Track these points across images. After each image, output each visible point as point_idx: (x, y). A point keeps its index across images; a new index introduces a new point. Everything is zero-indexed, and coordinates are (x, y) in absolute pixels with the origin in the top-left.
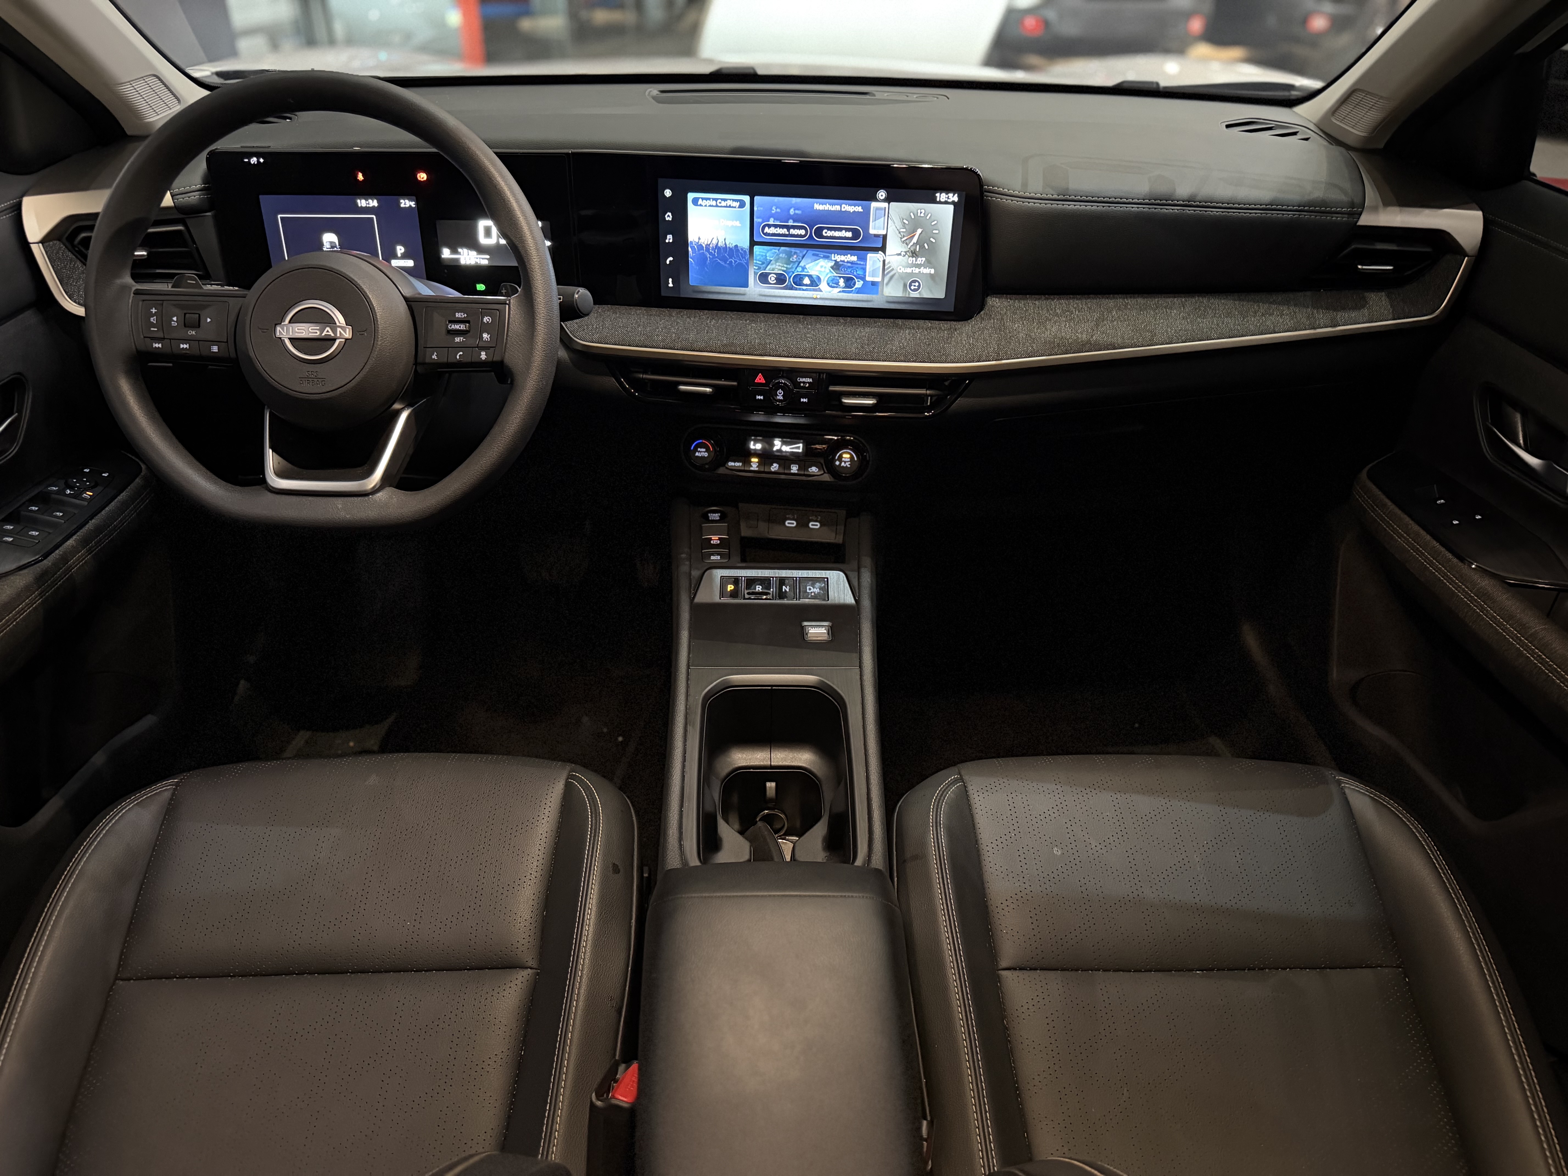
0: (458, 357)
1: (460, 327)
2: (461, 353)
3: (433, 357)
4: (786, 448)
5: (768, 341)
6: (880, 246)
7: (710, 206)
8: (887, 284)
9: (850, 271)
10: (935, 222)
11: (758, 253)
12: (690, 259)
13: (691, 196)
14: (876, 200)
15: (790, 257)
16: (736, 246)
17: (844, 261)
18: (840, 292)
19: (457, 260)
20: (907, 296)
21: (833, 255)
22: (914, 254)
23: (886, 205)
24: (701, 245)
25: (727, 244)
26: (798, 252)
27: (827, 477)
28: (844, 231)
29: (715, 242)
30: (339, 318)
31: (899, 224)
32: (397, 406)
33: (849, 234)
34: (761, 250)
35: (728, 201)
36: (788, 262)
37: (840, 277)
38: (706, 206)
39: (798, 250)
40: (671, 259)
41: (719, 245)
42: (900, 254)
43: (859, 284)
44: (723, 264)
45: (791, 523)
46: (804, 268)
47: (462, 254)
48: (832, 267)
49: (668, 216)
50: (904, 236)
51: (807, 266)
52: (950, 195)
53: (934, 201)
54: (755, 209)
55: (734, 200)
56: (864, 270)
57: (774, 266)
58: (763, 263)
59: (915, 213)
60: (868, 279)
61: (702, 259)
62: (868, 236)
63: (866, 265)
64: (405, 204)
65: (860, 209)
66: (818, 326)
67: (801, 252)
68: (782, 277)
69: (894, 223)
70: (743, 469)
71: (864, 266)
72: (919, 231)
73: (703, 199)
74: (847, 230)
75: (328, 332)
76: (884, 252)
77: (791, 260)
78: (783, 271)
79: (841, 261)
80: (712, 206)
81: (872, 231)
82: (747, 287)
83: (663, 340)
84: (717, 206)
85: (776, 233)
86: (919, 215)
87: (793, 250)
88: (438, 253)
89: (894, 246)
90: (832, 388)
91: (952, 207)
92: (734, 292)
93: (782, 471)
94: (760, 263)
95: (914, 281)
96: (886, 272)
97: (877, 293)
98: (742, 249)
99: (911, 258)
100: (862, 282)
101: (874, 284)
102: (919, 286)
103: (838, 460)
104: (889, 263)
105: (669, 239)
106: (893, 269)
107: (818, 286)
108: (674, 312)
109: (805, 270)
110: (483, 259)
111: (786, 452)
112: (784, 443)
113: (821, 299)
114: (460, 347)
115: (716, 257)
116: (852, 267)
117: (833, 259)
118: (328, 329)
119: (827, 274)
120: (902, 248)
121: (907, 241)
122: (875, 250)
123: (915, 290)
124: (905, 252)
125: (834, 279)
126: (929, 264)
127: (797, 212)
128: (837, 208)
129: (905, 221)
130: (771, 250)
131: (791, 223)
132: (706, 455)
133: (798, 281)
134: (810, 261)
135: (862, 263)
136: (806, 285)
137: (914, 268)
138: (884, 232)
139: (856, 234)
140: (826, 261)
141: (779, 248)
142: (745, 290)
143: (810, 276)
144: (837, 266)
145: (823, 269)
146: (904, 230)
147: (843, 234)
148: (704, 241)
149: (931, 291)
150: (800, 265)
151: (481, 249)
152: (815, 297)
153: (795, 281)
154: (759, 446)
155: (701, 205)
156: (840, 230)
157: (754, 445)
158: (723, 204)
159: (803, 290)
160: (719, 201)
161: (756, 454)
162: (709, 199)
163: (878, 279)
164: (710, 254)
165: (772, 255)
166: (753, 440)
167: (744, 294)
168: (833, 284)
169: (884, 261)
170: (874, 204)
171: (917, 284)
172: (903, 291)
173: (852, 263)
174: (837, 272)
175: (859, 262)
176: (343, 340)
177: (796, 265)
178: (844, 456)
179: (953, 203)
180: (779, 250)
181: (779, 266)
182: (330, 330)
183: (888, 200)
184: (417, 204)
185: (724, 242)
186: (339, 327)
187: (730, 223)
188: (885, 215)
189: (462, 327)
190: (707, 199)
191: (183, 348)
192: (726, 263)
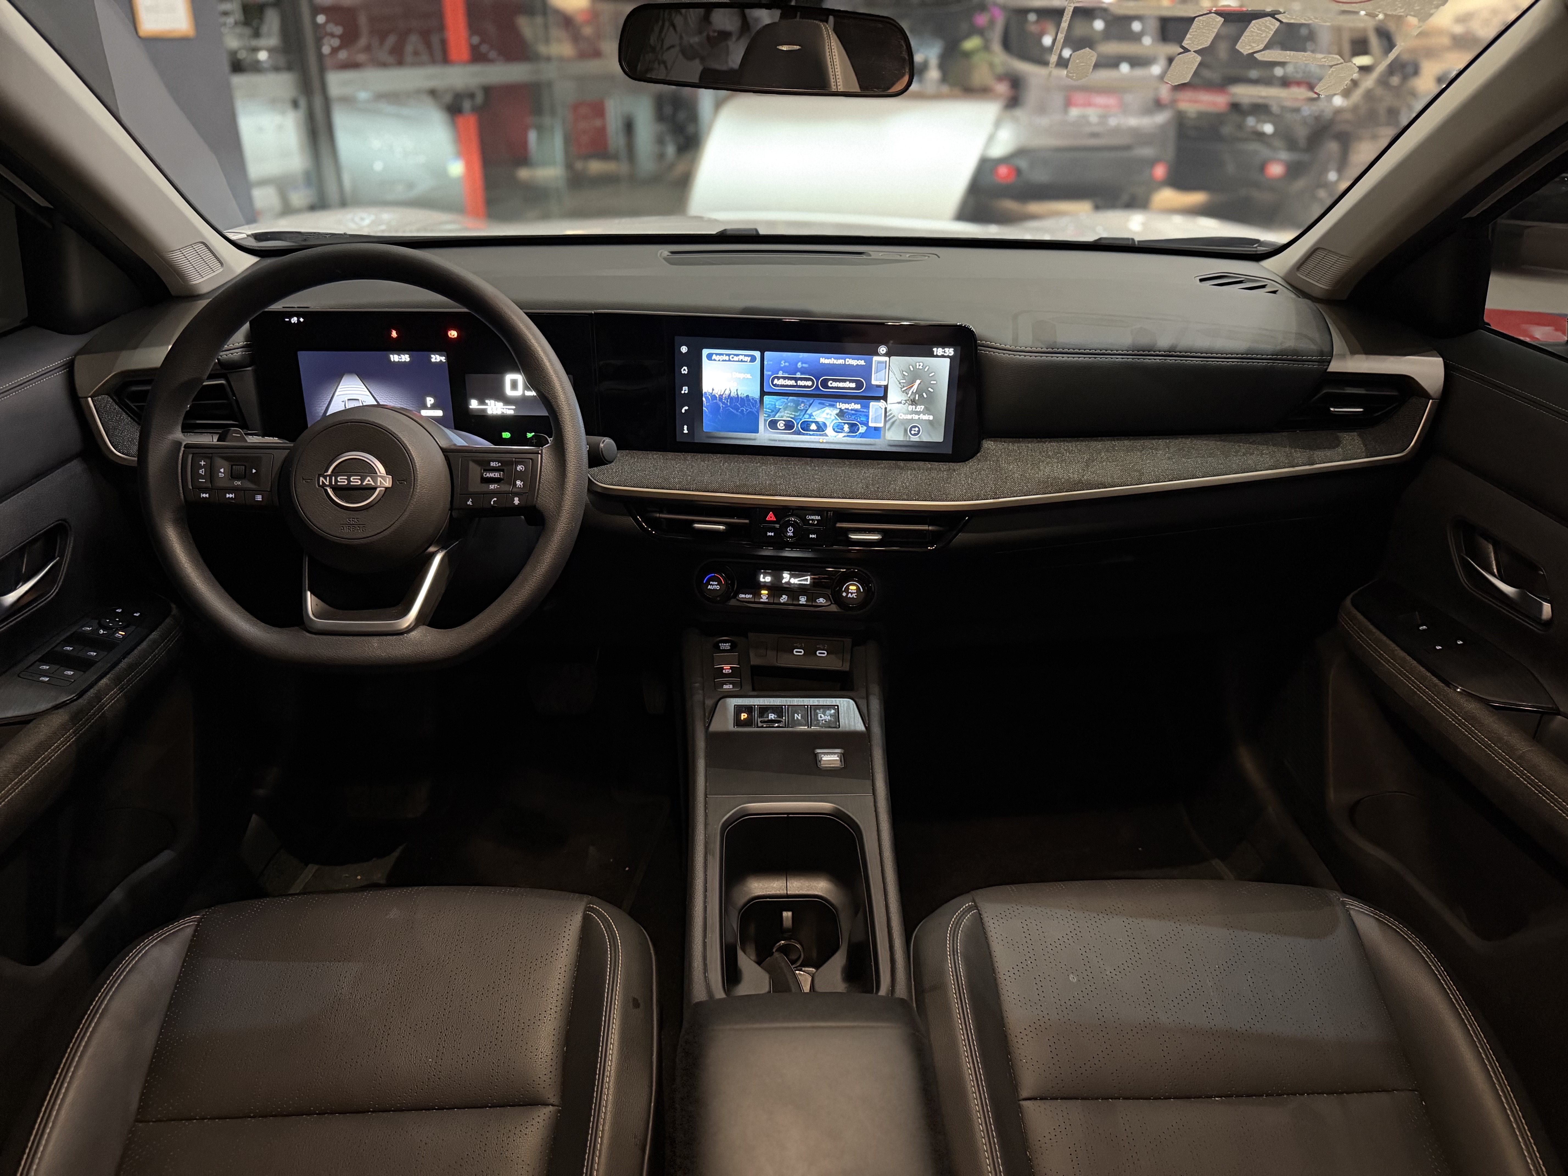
0: (492, 503)
1: (495, 475)
2: (495, 499)
3: (468, 503)
4: (794, 581)
5: (778, 482)
6: (882, 395)
7: (723, 361)
8: (889, 429)
9: (853, 417)
10: (933, 374)
11: (768, 402)
12: (704, 408)
13: (705, 352)
14: (878, 354)
15: (798, 406)
16: (747, 396)
17: (848, 409)
18: (845, 436)
19: (485, 410)
20: (908, 440)
21: (838, 403)
22: (913, 402)
23: (887, 359)
24: (714, 395)
25: (739, 394)
26: (805, 401)
27: (834, 608)
28: (848, 382)
29: (727, 392)
30: (380, 468)
31: (899, 376)
32: (432, 549)
33: (853, 385)
34: (771, 400)
35: (740, 356)
36: (796, 410)
37: (845, 423)
38: (719, 360)
39: (805, 399)
40: (686, 408)
41: (731, 395)
42: (900, 403)
43: (862, 429)
44: (735, 412)
45: (799, 652)
46: (811, 415)
47: (489, 404)
48: (837, 415)
49: (684, 370)
50: (904, 387)
51: (814, 414)
52: (946, 349)
53: (931, 355)
54: (765, 363)
55: (745, 355)
56: (868, 416)
57: (782, 414)
58: (773, 411)
59: (914, 365)
60: (871, 424)
61: (715, 408)
62: (870, 386)
63: (869, 412)
64: (436, 359)
65: (862, 363)
66: (825, 468)
67: (808, 401)
68: (791, 424)
69: (895, 375)
70: (753, 600)
71: (867, 414)
72: (918, 382)
73: (717, 354)
74: (851, 381)
75: (368, 481)
76: (886, 401)
77: (799, 408)
78: (791, 418)
79: (846, 409)
80: (725, 361)
81: (874, 382)
82: (758, 432)
83: (680, 482)
84: (729, 360)
85: (785, 384)
86: (918, 367)
87: (801, 399)
88: (467, 404)
89: (894, 395)
90: (838, 525)
91: (948, 360)
92: (745, 437)
93: (790, 602)
94: (770, 411)
95: (915, 427)
96: (887, 419)
97: (879, 438)
98: (753, 399)
99: (910, 406)
100: (865, 428)
101: (876, 429)
102: (919, 431)
103: (844, 591)
104: (890, 410)
105: (685, 390)
106: (894, 416)
107: (824, 431)
108: (689, 456)
109: (812, 417)
110: (509, 409)
111: (794, 584)
112: (792, 576)
113: (827, 443)
114: (494, 493)
115: (729, 406)
116: (856, 414)
117: (838, 407)
118: (369, 478)
119: (832, 421)
120: (902, 397)
121: (907, 391)
122: (877, 399)
123: (915, 435)
124: (905, 400)
125: (838, 425)
126: (927, 411)
127: (804, 365)
128: (841, 362)
129: (904, 373)
130: (780, 399)
131: (798, 375)
132: (718, 587)
133: (806, 427)
134: (816, 409)
135: (865, 410)
136: (813, 431)
137: (914, 415)
138: (885, 383)
139: (859, 385)
140: (832, 409)
141: (787, 397)
142: (755, 436)
143: (817, 423)
144: (842, 414)
145: (829, 416)
146: (904, 381)
147: (847, 384)
148: (717, 392)
149: (930, 435)
150: (808, 412)
151: (507, 401)
152: (821, 441)
153: (803, 427)
154: (768, 579)
155: (715, 360)
156: (844, 381)
157: (764, 578)
158: (736, 358)
159: (810, 435)
160: (731, 356)
161: (765, 586)
162: (722, 354)
163: (881, 425)
164: (723, 403)
165: (781, 404)
166: (762, 573)
167: (755, 439)
168: (838, 429)
169: (886, 409)
170: (876, 359)
171: (917, 429)
172: (904, 435)
173: (856, 410)
174: (842, 418)
175: (862, 410)
176: (383, 489)
177: (804, 412)
178: (851, 587)
179: (948, 357)
180: (787, 399)
181: (788, 413)
182: (370, 480)
183: (889, 354)
184: (448, 358)
185: (736, 393)
186: (381, 477)
187: (742, 376)
188: (886, 368)
189: (496, 475)
190: (720, 354)
191: (229, 497)
192: (737, 411)
